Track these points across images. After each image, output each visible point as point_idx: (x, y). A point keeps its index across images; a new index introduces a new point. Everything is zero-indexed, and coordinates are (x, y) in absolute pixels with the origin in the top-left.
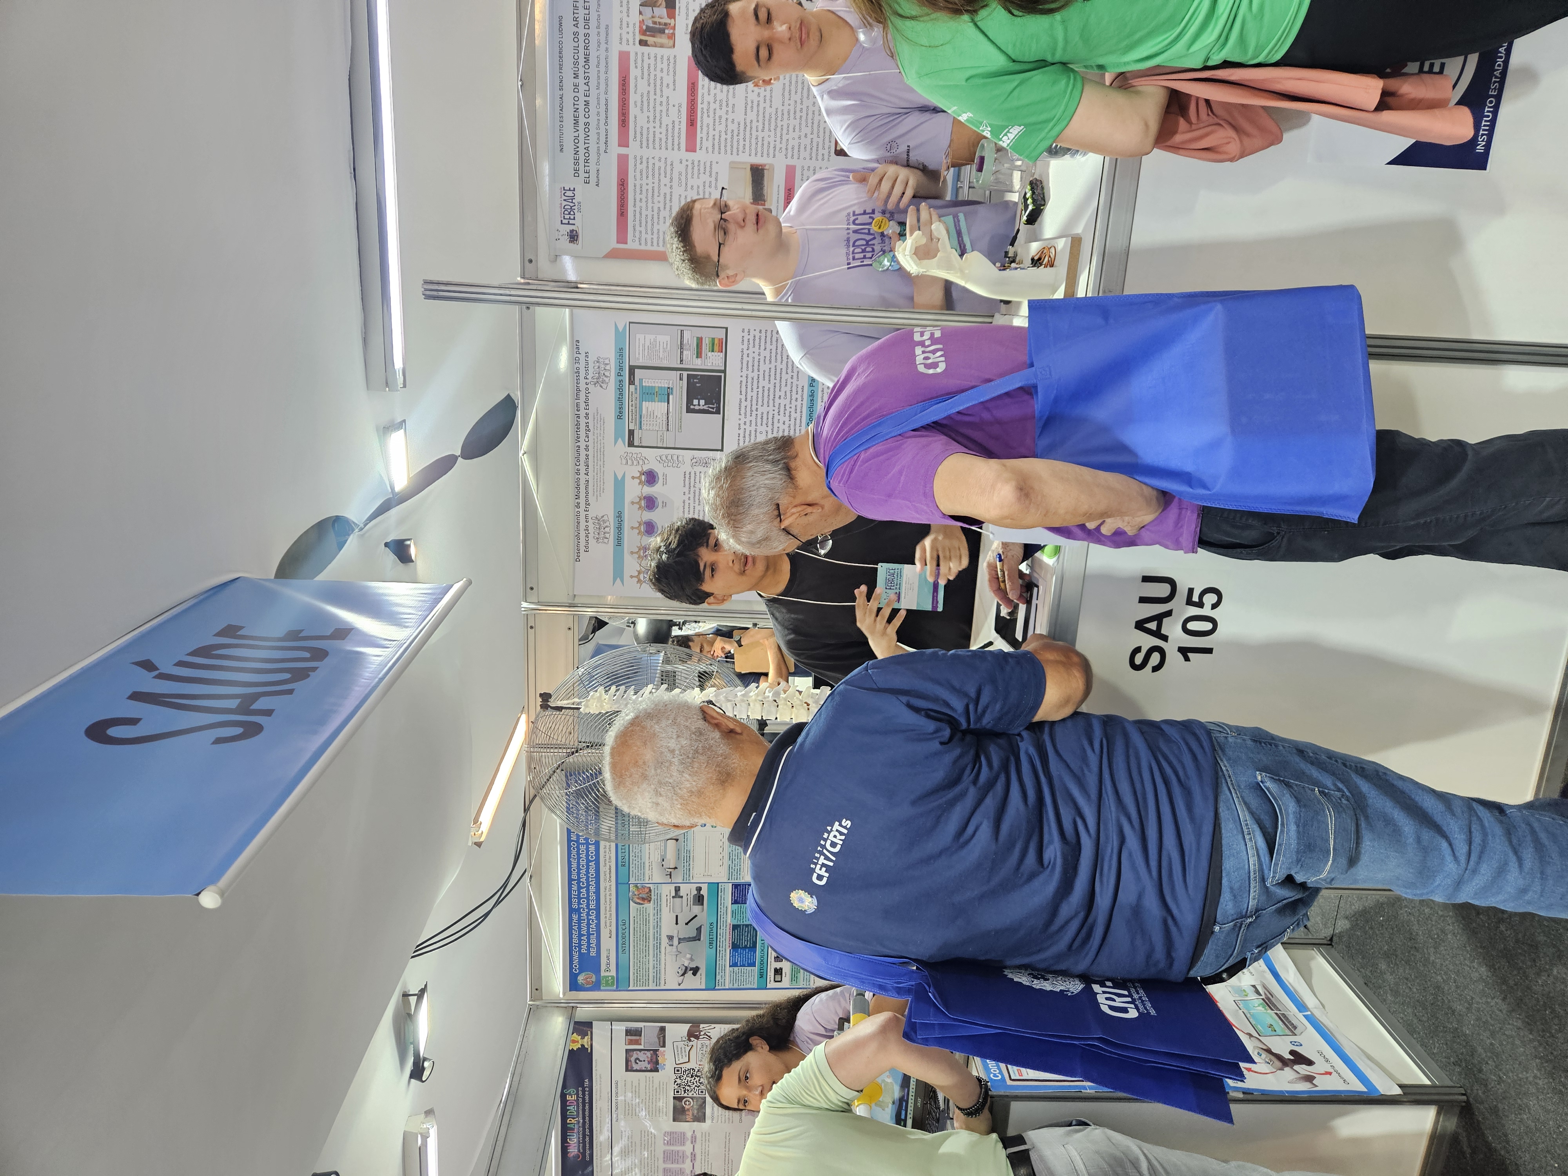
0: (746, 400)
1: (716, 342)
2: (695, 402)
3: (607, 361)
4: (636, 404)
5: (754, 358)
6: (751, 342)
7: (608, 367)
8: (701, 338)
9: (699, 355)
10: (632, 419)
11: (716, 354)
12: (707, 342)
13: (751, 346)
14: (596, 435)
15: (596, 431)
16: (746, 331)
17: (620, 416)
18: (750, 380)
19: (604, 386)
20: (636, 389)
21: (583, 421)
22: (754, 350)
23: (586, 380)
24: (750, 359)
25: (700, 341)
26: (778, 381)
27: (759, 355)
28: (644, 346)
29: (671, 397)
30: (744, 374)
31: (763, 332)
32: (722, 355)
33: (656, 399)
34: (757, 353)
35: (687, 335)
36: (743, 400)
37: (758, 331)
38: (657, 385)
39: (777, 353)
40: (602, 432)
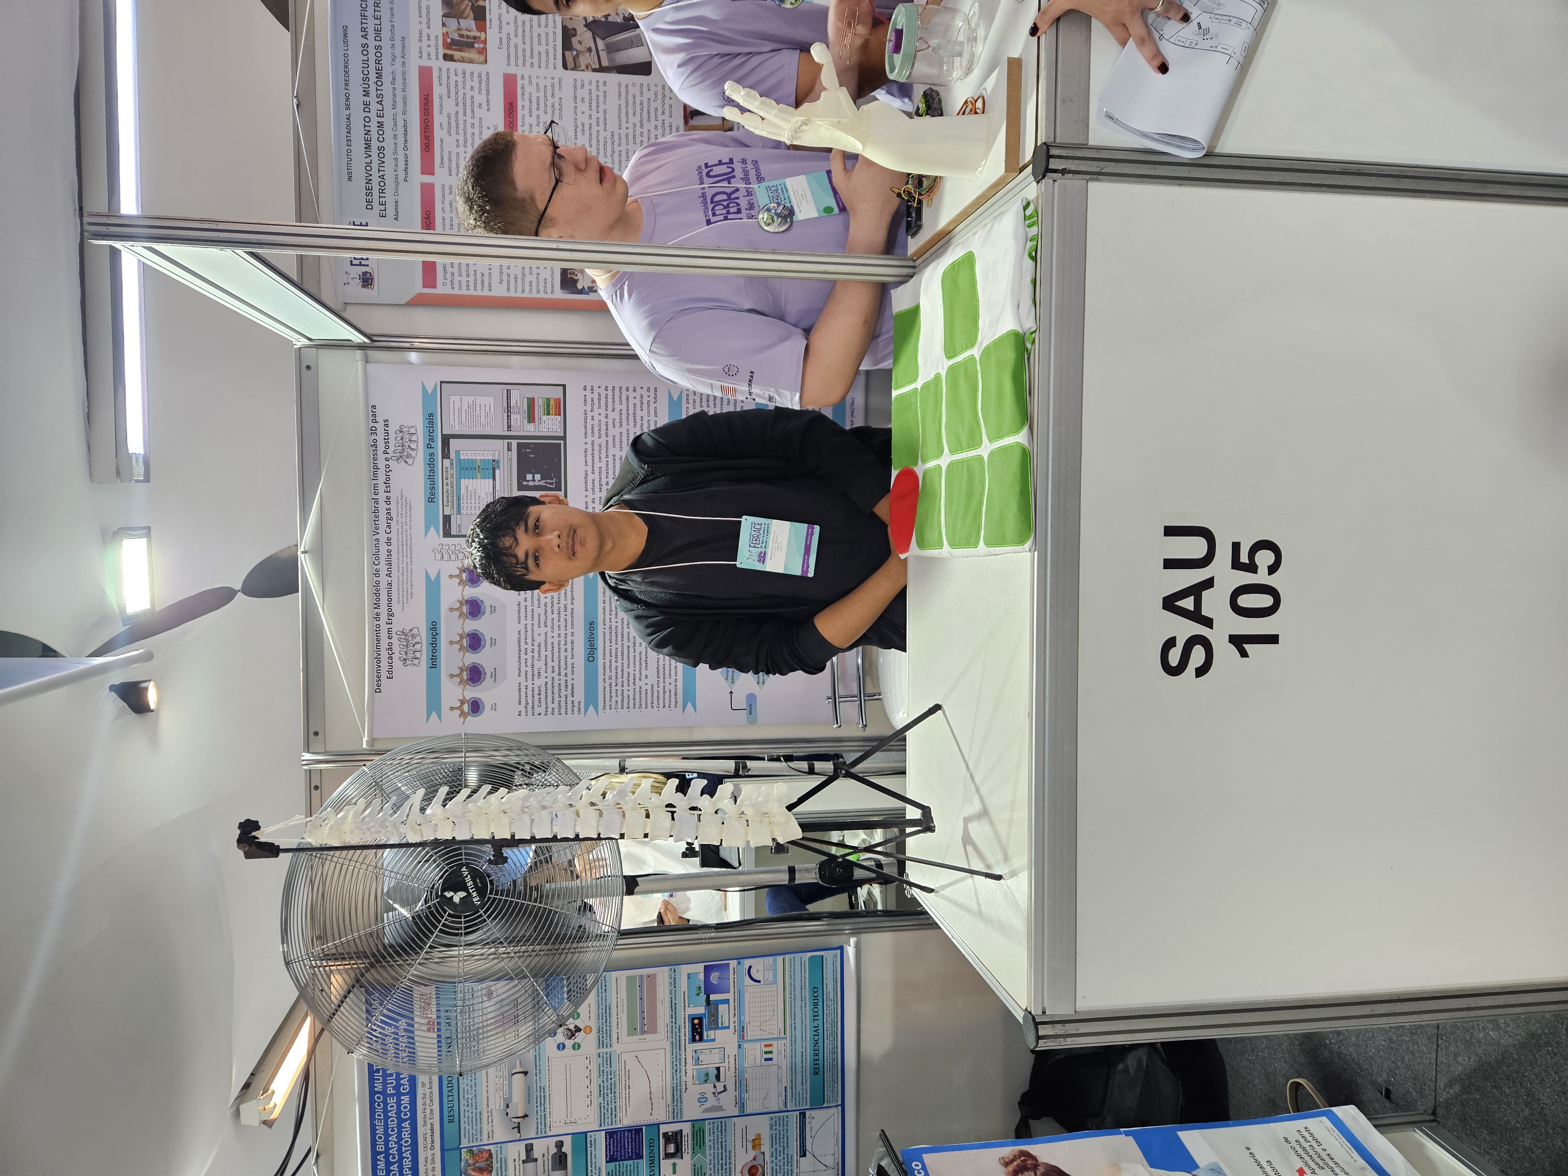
0: (593, 472)
1: (552, 403)
2: (529, 477)
3: (413, 431)
4: (452, 483)
5: (600, 421)
6: (596, 401)
7: (414, 438)
8: (533, 399)
9: (531, 419)
10: (448, 502)
11: (552, 417)
12: (541, 403)
13: (596, 406)
14: (400, 525)
15: (400, 520)
16: (589, 388)
17: (431, 499)
18: (596, 448)
19: (410, 461)
20: (452, 464)
21: (382, 507)
22: (600, 411)
23: (386, 456)
24: (596, 423)
25: (531, 402)
27: (606, 417)
29: (497, 471)
30: (589, 440)
31: (610, 389)
32: (560, 418)
33: (479, 475)
34: (603, 415)
35: (515, 395)
36: (589, 473)
37: (603, 388)
38: (478, 458)
39: (628, 414)
40: (408, 520)
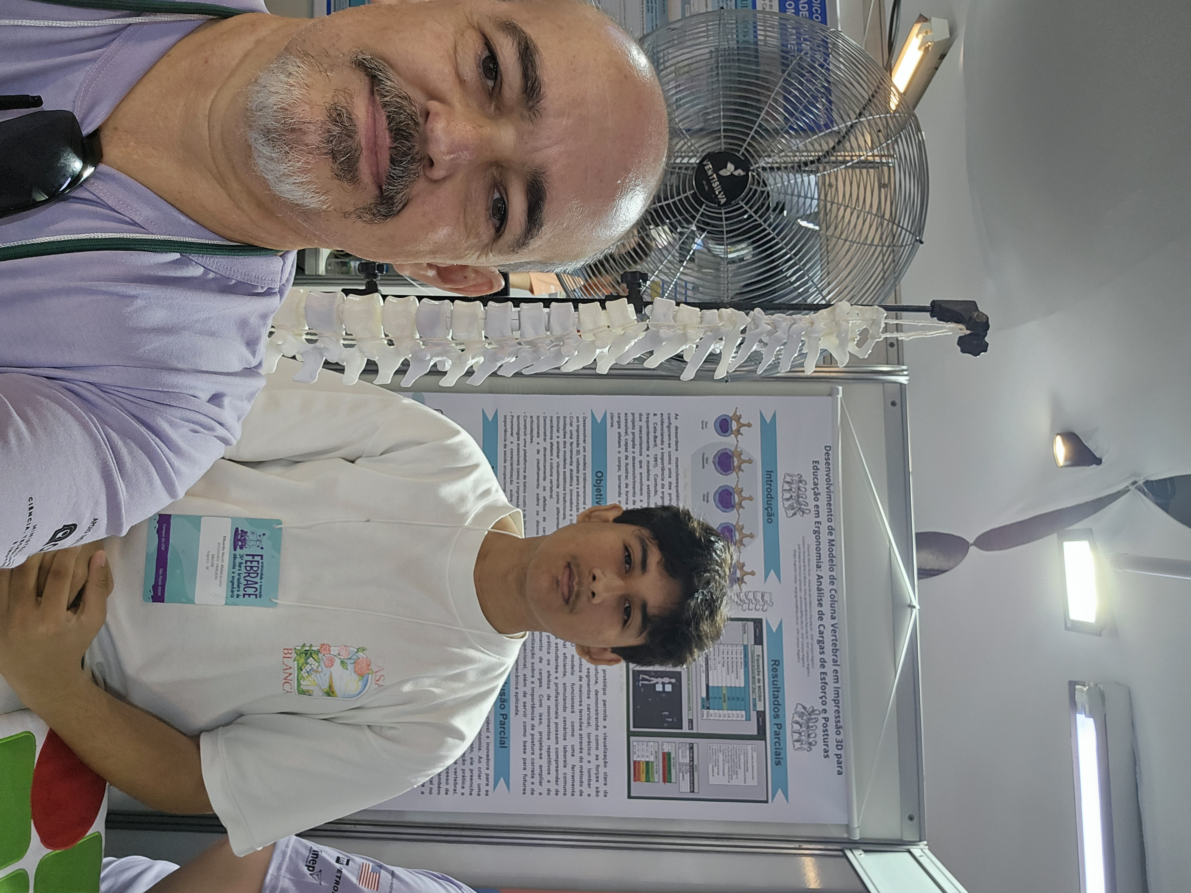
0: (597, 692)
1: (643, 776)
2: (669, 688)
4: (754, 683)
5: (589, 754)
6: (593, 777)
8: (664, 781)
9: (667, 757)
10: (758, 660)
11: (643, 759)
12: (656, 775)
13: (593, 771)
14: (809, 635)
15: (810, 641)
16: (601, 794)
17: (776, 664)
18: (593, 722)
19: (800, 709)
20: (755, 705)
21: (828, 656)
22: (589, 766)
23: (825, 716)
24: (593, 752)
25: (667, 778)
26: (553, 720)
27: (581, 758)
28: (746, 770)
29: (704, 695)
30: (601, 732)
31: (577, 793)
32: (634, 758)
33: (725, 692)
34: (585, 761)
35: (685, 787)
36: (601, 692)
37: (585, 794)
38: (725, 712)
39: (557, 761)
40: (800, 639)
